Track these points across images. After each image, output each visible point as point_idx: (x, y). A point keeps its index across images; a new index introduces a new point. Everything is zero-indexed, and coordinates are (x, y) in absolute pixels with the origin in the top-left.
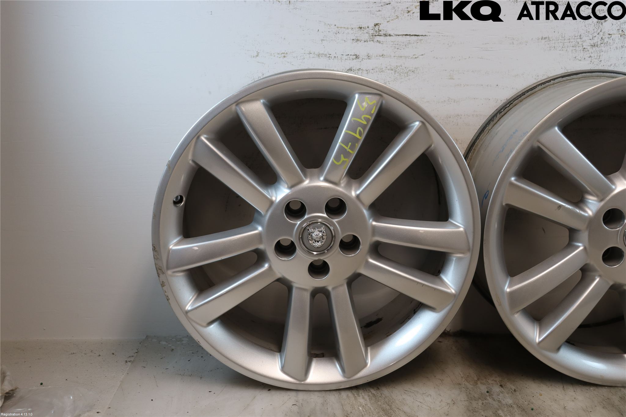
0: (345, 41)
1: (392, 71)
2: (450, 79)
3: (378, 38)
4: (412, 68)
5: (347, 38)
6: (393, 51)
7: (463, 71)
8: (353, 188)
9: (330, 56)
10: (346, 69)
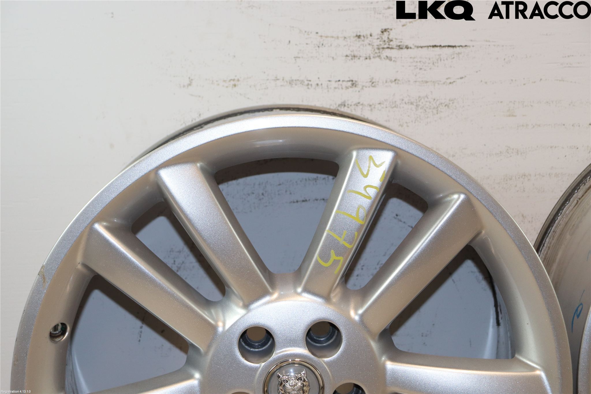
0: (333, 58)
1: (412, 106)
2: (509, 116)
3: (387, 53)
4: (445, 99)
5: (336, 54)
6: (413, 74)
7: (531, 102)
8: (352, 305)
9: (310, 83)
10: (336, 104)
